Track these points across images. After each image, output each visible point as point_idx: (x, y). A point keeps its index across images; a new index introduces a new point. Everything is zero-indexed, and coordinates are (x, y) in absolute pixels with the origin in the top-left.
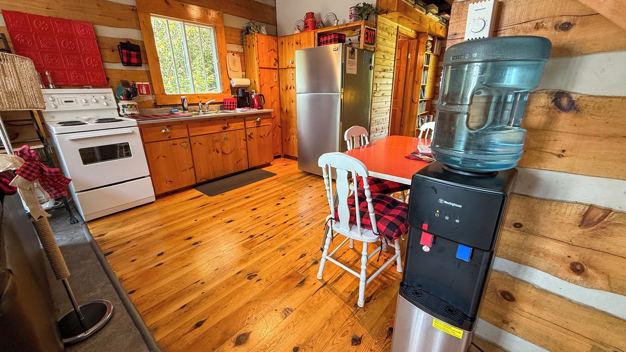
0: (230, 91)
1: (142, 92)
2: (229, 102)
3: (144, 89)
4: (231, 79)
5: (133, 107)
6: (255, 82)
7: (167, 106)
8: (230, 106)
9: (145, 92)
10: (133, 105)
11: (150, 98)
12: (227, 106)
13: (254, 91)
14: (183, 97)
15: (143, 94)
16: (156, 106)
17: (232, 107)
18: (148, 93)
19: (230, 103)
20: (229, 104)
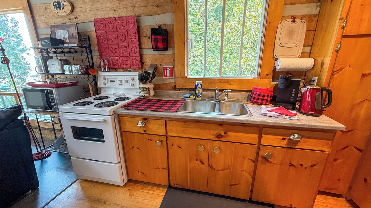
0: (271, 76)
1: (166, 75)
2: (258, 93)
3: (168, 71)
4: (276, 59)
5: (145, 89)
6: (322, 64)
7: (185, 89)
8: (258, 99)
9: (168, 75)
10: (145, 88)
11: (172, 80)
12: (254, 98)
13: (316, 79)
14: (197, 82)
15: (166, 76)
16: (175, 88)
17: (259, 101)
18: (171, 75)
19: (259, 95)
20: (256, 97)
